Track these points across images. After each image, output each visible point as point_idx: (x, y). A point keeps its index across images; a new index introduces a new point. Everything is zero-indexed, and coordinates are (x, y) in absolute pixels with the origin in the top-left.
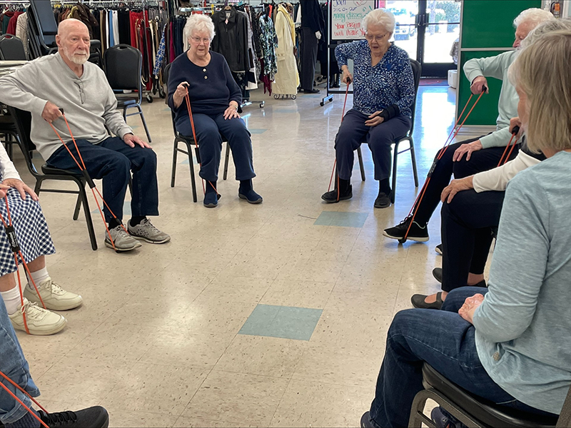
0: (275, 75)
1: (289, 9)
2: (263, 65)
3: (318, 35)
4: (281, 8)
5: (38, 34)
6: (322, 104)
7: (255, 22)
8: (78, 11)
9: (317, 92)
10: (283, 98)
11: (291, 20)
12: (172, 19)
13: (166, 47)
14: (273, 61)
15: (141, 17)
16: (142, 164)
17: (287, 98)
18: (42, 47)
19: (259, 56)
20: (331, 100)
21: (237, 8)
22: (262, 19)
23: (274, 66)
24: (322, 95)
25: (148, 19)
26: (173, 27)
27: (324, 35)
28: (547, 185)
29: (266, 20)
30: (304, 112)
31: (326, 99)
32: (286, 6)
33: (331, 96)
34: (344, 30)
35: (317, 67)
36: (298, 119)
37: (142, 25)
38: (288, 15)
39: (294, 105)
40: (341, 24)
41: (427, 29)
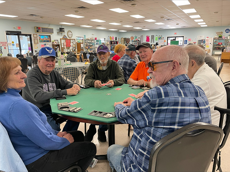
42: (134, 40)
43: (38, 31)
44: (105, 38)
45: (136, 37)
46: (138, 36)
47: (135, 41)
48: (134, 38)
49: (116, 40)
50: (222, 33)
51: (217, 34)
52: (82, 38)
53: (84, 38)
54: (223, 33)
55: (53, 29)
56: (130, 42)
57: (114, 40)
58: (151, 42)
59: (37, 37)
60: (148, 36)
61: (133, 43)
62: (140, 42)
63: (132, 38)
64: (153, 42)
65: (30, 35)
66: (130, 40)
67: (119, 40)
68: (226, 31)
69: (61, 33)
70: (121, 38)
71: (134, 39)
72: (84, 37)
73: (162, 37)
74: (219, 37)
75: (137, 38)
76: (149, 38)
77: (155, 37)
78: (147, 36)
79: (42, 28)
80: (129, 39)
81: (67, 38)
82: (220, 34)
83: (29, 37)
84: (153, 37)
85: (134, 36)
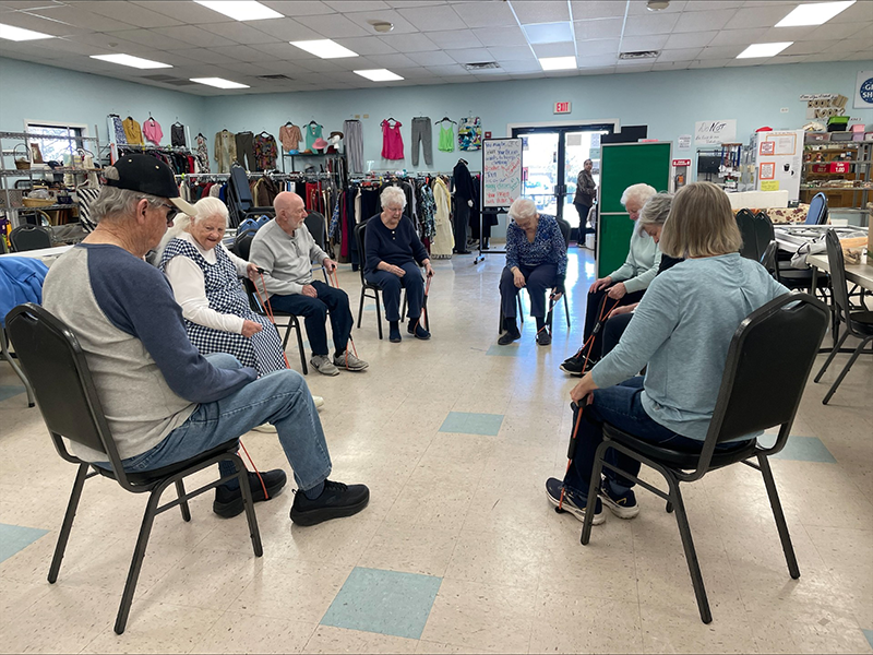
0: (434, 238)
1: (446, 181)
2: (424, 229)
3: (470, 203)
4: (438, 179)
5: (237, 201)
6: (476, 263)
7: (418, 191)
8: (265, 182)
9: (470, 253)
10: (440, 258)
11: (447, 191)
12: (345, 189)
13: (339, 213)
14: (432, 225)
15: (316, 187)
16: (336, 304)
17: (443, 258)
18: (240, 212)
19: (421, 221)
20: (483, 259)
21: (403, 180)
22: (423, 189)
23: (433, 229)
24: (475, 255)
25: (321, 190)
26: (346, 196)
27: (477, 203)
28: (677, 279)
29: (427, 189)
30: (458, 270)
31: (479, 259)
32: (443, 178)
33: (483, 255)
34: (495, 199)
35: (469, 232)
36: (454, 275)
37: (317, 195)
38: (445, 186)
39: (450, 264)
40: (492, 193)
41: (565, 198)
42: (303, 148)
44: (78, 131)
45: (315, 130)
46: (331, 125)
47: (308, 155)
48: (304, 132)
49: (177, 150)
50: (840, 101)
51: (814, 109)
54: (848, 106)
56: (279, 162)
57: (166, 142)
58: (416, 164)
60: (393, 123)
61: (301, 167)
62: (345, 163)
63: (291, 132)
64: (429, 162)
66: (279, 145)
67: (202, 148)
68: (863, 90)
70: (219, 135)
71: (299, 139)
73: (482, 131)
74: (832, 127)
75: (325, 134)
76: (398, 136)
77: (436, 130)
78: (386, 124)
80: (271, 138)
82: (833, 108)
84: (422, 128)
85: (301, 122)
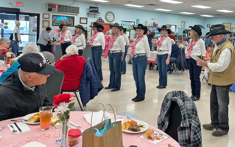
43: (50, 10)
52: (133, 24)
53: (136, 23)
55: (78, 8)
59: (49, 18)
65: (38, 15)
69: (95, 14)
72: (136, 21)
79: (59, 6)
81: (103, 22)
83: (36, 17)
